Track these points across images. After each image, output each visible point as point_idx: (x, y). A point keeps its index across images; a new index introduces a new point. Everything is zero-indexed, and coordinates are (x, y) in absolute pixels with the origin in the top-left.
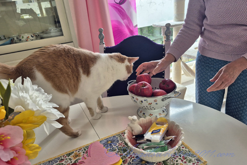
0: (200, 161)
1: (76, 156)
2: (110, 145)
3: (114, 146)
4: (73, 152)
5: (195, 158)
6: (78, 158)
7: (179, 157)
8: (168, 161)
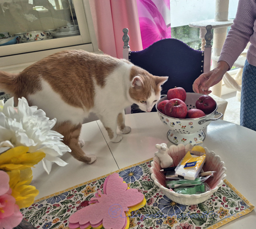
0: (245, 204)
1: (89, 191)
2: (132, 178)
3: (136, 180)
4: (85, 186)
5: (239, 200)
6: (90, 194)
7: (219, 198)
8: (205, 204)
